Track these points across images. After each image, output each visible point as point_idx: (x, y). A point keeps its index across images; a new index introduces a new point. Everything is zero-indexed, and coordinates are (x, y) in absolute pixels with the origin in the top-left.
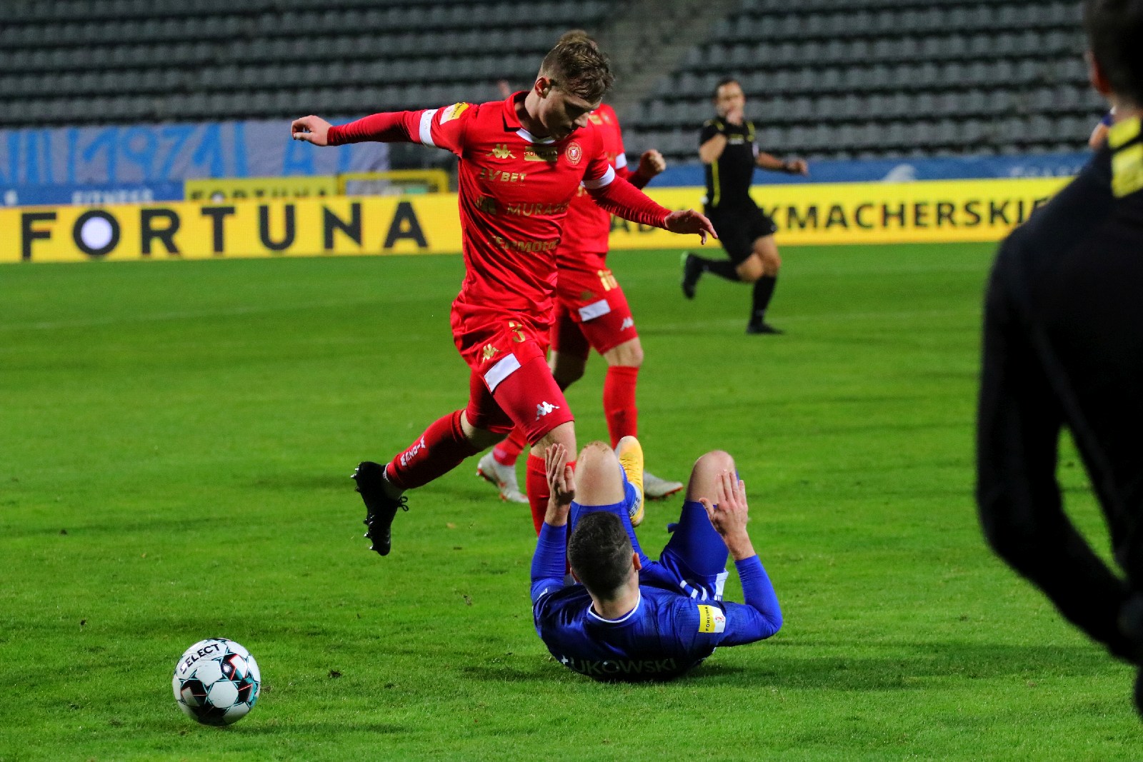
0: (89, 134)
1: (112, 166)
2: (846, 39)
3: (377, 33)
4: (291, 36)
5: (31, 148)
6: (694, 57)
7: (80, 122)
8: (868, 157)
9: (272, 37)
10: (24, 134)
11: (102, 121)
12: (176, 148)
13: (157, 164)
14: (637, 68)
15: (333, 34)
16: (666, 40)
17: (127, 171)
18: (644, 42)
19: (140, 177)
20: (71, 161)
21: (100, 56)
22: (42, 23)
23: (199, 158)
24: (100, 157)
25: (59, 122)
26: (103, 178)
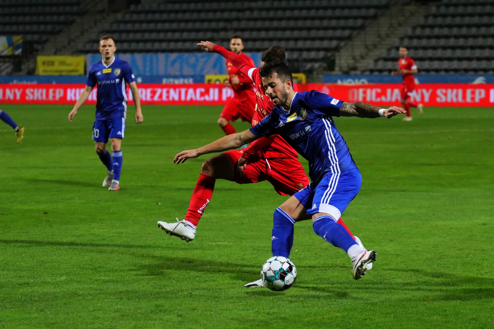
0: (174, 56)
1: (181, 68)
2: (469, 26)
3: (289, 19)
4: (256, 20)
5: (151, 61)
6: (409, 32)
7: (172, 51)
8: (471, 73)
9: (249, 19)
10: (148, 56)
11: (180, 51)
12: (206, 62)
13: (198, 69)
14: (388, 36)
15: (272, 19)
16: (400, 25)
17: (187, 71)
18: (391, 26)
19: (192, 74)
20: (166, 66)
21: (182, 25)
22: (162, 12)
23: (214, 66)
24: (177, 65)
25: (163, 51)
26: (178, 73)
